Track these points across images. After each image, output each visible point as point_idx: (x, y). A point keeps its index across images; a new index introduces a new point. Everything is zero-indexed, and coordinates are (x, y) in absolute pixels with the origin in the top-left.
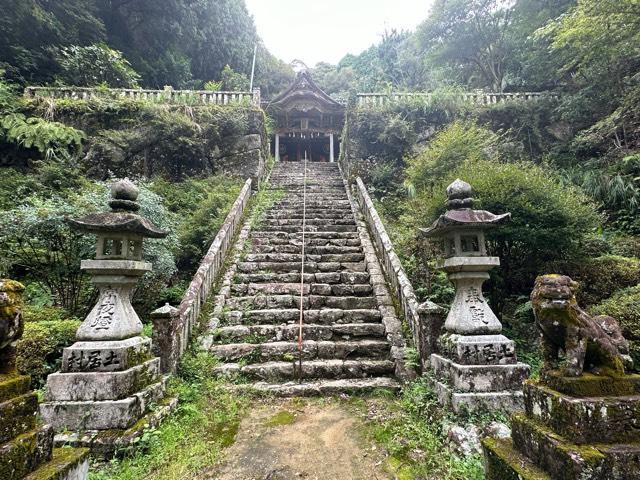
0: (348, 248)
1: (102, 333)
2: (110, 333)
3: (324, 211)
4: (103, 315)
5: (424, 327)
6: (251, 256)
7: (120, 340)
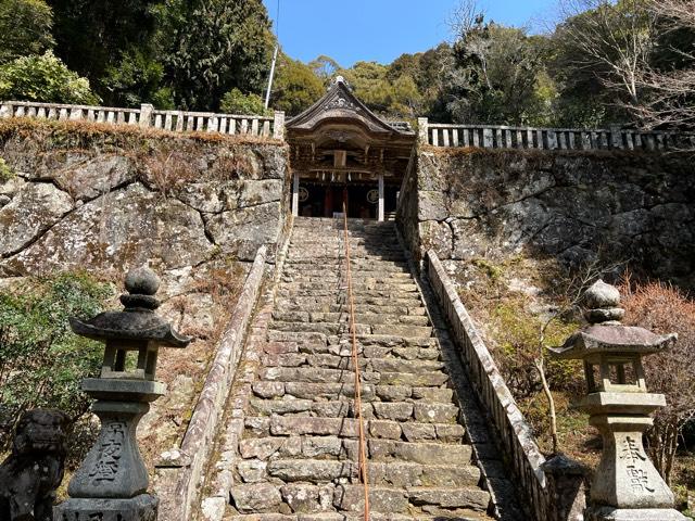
0: (421, 364)
1: (105, 486)
2: (115, 487)
3: (379, 301)
4: (105, 460)
5: (556, 496)
6: (271, 373)
7: (129, 497)
